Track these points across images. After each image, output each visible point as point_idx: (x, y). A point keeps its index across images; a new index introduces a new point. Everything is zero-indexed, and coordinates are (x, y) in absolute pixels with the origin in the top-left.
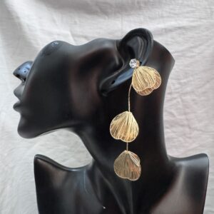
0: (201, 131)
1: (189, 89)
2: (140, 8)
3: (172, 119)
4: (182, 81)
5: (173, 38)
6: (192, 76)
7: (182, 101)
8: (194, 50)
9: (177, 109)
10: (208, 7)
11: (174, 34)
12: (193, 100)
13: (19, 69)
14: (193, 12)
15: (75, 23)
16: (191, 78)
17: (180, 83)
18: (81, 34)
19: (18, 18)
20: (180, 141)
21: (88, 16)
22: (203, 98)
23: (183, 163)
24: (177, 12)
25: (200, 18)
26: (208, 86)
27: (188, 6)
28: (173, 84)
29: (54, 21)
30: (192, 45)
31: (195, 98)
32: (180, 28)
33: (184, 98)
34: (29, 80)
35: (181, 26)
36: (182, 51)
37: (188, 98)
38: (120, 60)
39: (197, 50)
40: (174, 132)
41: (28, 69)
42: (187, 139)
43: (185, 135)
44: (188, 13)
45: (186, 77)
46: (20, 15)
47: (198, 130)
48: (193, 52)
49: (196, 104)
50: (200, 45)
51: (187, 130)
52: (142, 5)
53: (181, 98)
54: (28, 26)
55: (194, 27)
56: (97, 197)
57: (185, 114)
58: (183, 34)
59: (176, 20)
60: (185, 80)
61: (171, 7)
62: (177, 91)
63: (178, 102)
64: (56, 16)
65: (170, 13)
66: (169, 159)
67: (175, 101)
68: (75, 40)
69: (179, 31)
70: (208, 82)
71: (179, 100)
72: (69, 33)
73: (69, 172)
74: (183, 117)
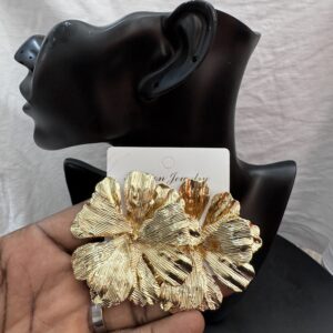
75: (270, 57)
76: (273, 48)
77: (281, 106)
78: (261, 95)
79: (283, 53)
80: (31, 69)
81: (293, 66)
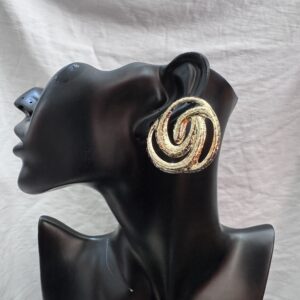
0: (267, 194)
1: (253, 137)
2: (193, 20)
3: (228, 176)
4: (245, 126)
5: (236, 65)
6: (259, 118)
7: (244, 152)
8: (263, 83)
9: (235, 163)
10: (287, 24)
11: (238, 59)
12: (259, 152)
13: (22, 97)
14: (266, 29)
15: (101, 36)
16: (257, 122)
17: (242, 129)
18: (108, 51)
19: (19, 23)
20: (236, 206)
21: (119, 27)
22: (271, 150)
23: (241, 236)
24: (244, 28)
25: (276, 40)
26: (279, 134)
27: (260, 20)
28: (233, 129)
29: (71, 31)
30: (262, 76)
31: (261, 149)
32: (246, 51)
33: (246, 149)
34: (36, 115)
35: (248, 48)
36: (248, 84)
37: (251, 148)
38: (163, 94)
39: (268, 84)
40: (230, 194)
41: (36, 99)
42: (247, 205)
43: (244, 198)
44: (258, 30)
45: (251, 121)
46: (21, 20)
47: (261, 193)
48: (262, 86)
49: (263, 157)
50: (273, 77)
51: (248, 192)
52: (196, 16)
53: (242, 149)
54: (33, 35)
55: (266, 52)
56: (123, 276)
57: (247, 170)
58: (251, 60)
59: (242, 41)
60: (249, 125)
61: (236, 20)
62: (237, 138)
63: (237, 154)
64: (74, 23)
65: (234, 29)
66: (222, 229)
67: (233, 153)
68: (99, 60)
69: (245, 56)
70: (280, 128)
71: (239, 151)
72: (92, 50)
73: (86, 241)
74: (243, 174)
75: (238, 132)
76: (241, 123)
77: (249, 178)
78: (230, 166)
79: (249, 129)
80: (31, 113)
81: (258, 141)
